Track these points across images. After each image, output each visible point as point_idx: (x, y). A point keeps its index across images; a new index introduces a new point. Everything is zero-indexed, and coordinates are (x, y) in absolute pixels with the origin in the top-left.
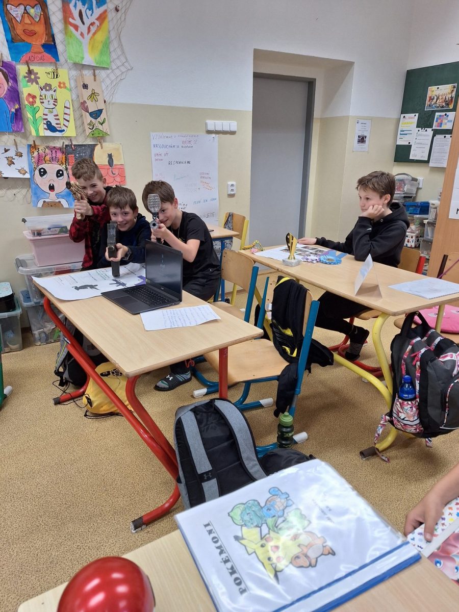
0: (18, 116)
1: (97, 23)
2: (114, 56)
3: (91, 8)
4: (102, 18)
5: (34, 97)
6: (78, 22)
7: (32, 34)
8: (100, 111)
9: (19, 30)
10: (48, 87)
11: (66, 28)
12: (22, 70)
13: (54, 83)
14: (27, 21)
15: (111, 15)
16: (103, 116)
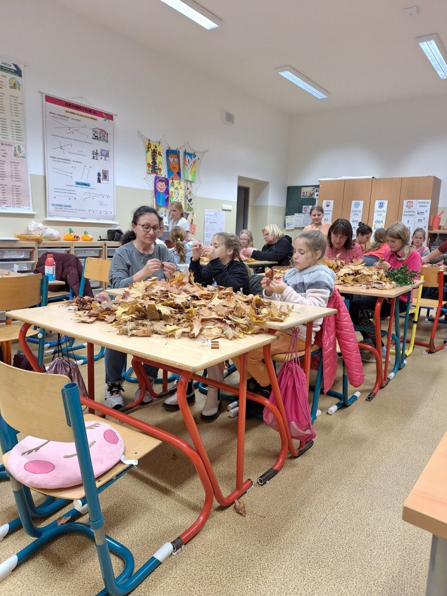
0: (167, 200)
1: (193, 164)
2: (197, 177)
3: (191, 159)
4: (194, 162)
5: (173, 192)
6: (188, 164)
7: (174, 168)
8: (191, 199)
9: (171, 167)
10: (176, 189)
11: (184, 166)
12: (170, 181)
13: (179, 187)
14: (174, 163)
15: (197, 161)
16: (192, 201)
